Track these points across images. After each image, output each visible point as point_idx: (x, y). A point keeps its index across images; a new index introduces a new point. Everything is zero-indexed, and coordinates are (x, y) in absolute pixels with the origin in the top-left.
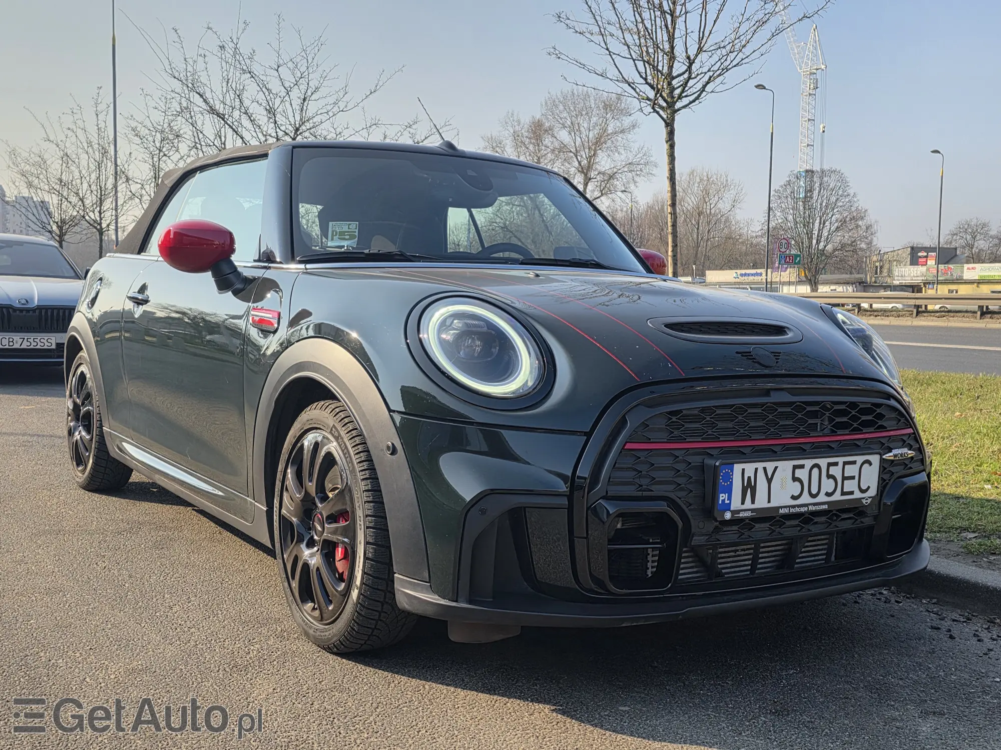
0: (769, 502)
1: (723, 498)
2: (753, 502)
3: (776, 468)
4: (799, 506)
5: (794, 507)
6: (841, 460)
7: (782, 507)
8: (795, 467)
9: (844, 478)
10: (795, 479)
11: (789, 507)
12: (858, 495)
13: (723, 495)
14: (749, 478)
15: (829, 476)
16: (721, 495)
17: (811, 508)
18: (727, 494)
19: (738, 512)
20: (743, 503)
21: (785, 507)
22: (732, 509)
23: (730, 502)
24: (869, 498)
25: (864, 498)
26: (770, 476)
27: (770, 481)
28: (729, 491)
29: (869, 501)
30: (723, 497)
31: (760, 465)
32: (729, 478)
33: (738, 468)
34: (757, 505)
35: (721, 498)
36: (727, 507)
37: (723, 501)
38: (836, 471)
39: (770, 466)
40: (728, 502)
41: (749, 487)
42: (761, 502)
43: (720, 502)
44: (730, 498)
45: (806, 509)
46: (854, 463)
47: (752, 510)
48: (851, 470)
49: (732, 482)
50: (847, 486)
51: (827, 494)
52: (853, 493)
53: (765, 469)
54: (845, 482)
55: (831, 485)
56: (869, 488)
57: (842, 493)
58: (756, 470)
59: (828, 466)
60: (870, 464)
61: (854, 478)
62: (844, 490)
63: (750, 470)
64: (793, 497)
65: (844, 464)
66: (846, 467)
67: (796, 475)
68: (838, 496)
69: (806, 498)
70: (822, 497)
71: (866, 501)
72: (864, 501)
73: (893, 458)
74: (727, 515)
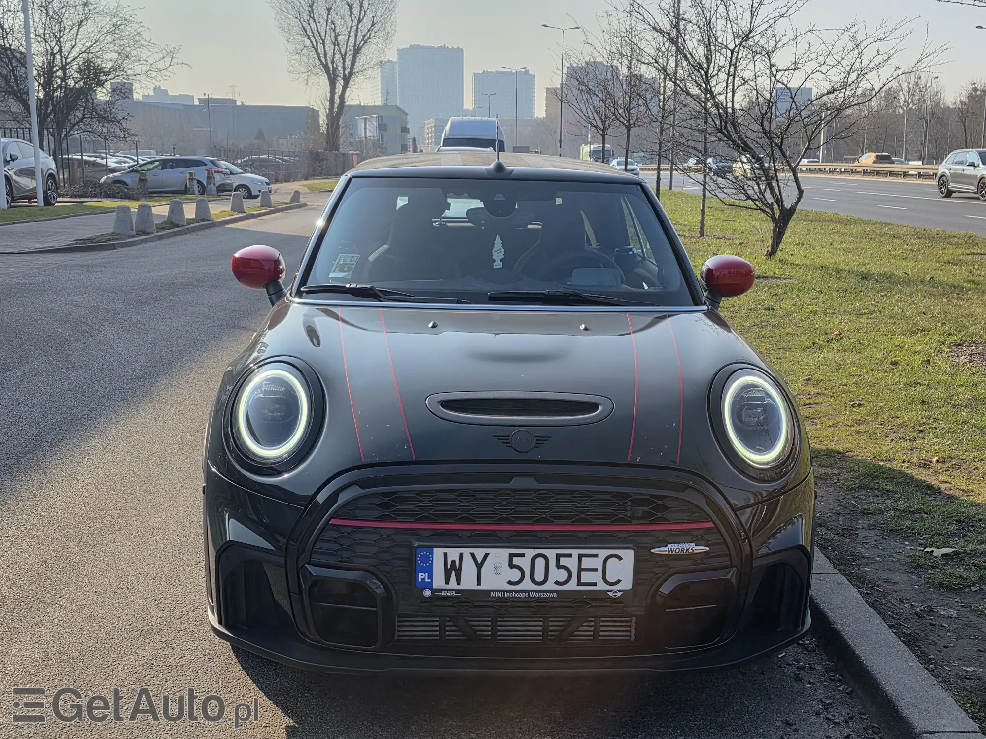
0: (479, 584)
2: (459, 583)
3: (486, 555)
4: (516, 592)
5: (510, 591)
6: (575, 553)
7: (493, 591)
8: (511, 556)
9: (580, 570)
10: (512, 566)
11: (504, 591)
12: (602, 586)
14: (453, 562)
15: (559, 566)
16: (420, 574)
17: (532, 594)
18: (427, 574)
19: (440, 591)
20: (447, 582)
21: (499, 591)
22: (435, 587)
23: (432, 581)
24: (619, 591)
25: (611, 591)
26: (479, 561)
27: (479, 566)
28: (430, 571)
29: (619, 594)
30: (421, 576)
31: (467, 551)
32: (429, 559)
33: (438, 553)
34: (463, 586)
35: (420, 577)
36: (430, 586)
37: (423, 580)
38: (570, 562)
39: (479, 553)
40: (430, 581)
41: (453, 570)
42: (468, 582)
43: (420, 580)
44: (431, 577)
45: (527, 595)
46: (595, 556)
47: (457, 591)
48: (587, 563)
50: (586, 577)
51: (557, 583)
52: (595, 584)
53: (473, 555)
54: (583, 573)
55: (562, 575)
56: (619, 581)
57: (579, 583)
58: (461, 555)
59: (558, 556)
60: (620, 558)
61: (595, 570)
62: (582, 581)
63: (454, 554)
64: (510, 583)
65: (580, 556)
66: (583, 559)
67: (514, 563)
68: (572, 586)
69: (527, 585)
70: (550, 586)
71: (615, 594)
72: (611, 594)
73: (667, 553)
74: (428, 593)
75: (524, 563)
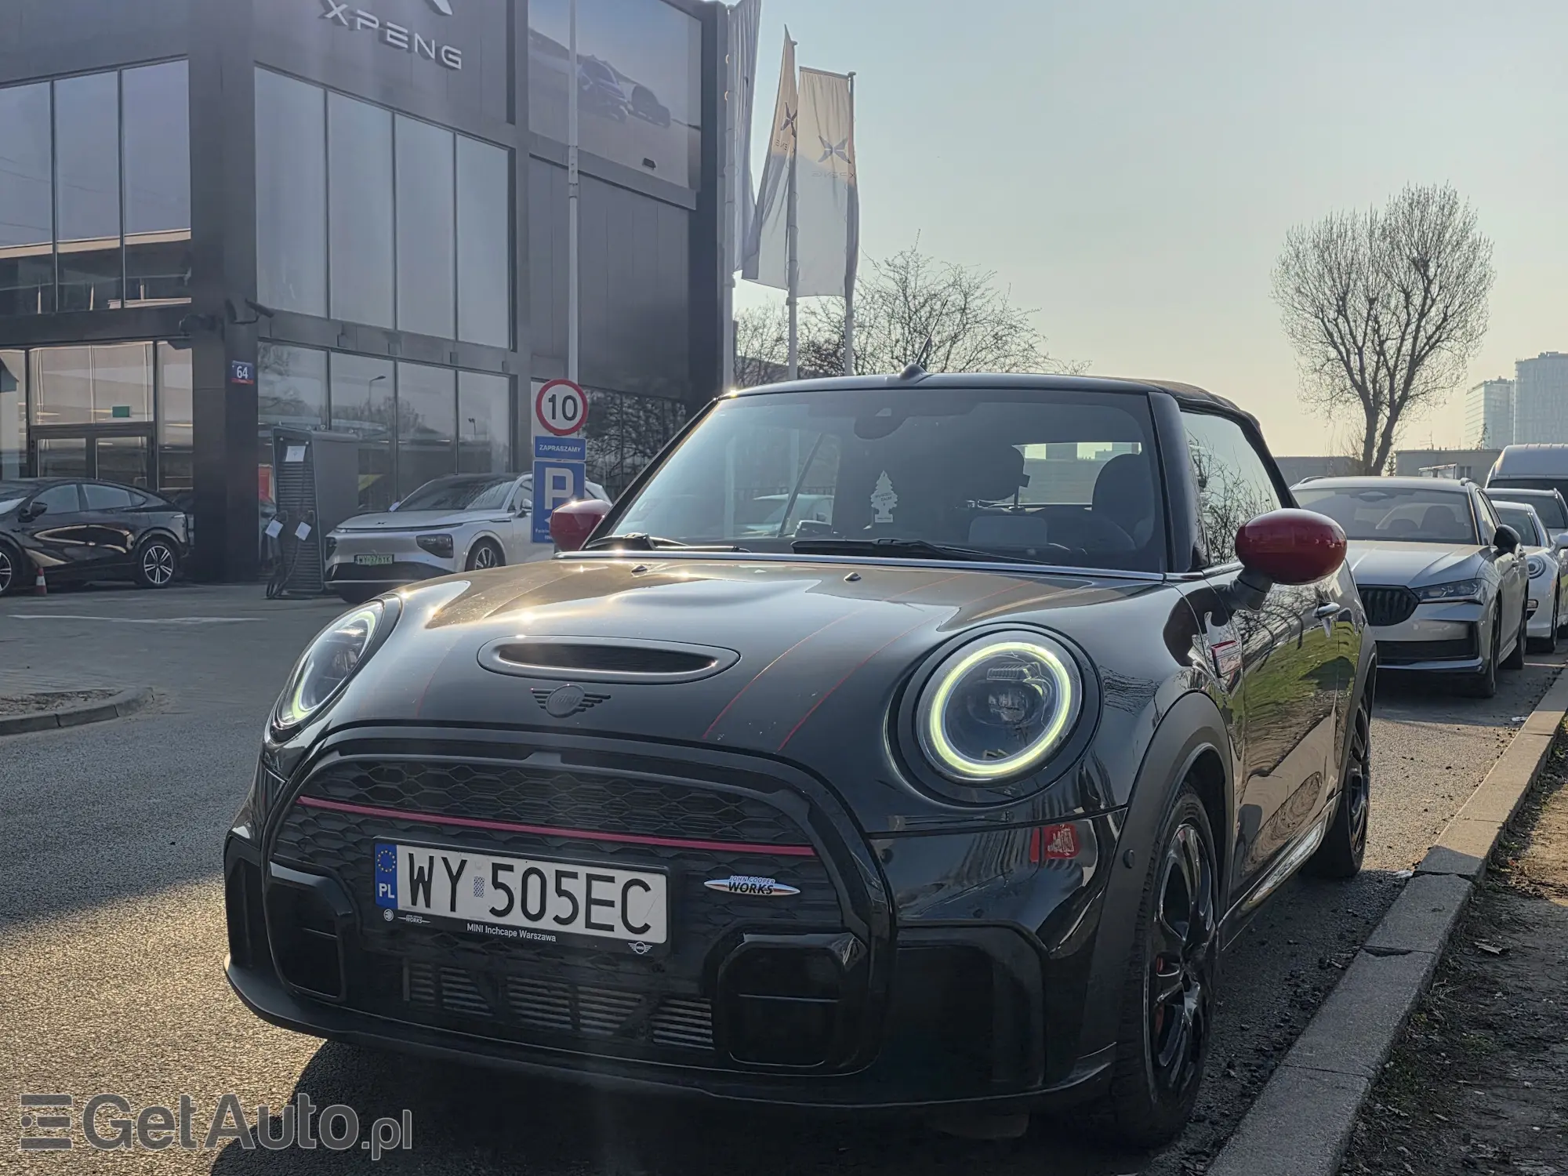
0: (453, 909)
1: (385, 890)
2: (428, 905)
3: (463, 864)
4: (501, 927)
5: (493, 926)
6: (583, 871)
7: (471, 922)
8: (496, 868)
9: (590, 901)
10: (497, 885)
11: (484, 924)
12: (621, 933)
13: (384, 885)
14: (421, 869)
15: (560, 892)
16: (381, 885)
17: (523, 934)
18: (389, 886)
19: (405, 913)
20: (414, 903)
21: (478, 923)
22: (398, 907)
23: (396, 897)
24: (646, 943)
25: (635, 942)
26: (455, 871)
27: (454, 879)
28: (392, 879)
29: (646, 949)
30: (383, 888)
31: (438, 854)
32: (391, 862)
33: (402, 852)
34: (433, 910)
35: (381, 890)
36: (392, 904)
37: (385, 893)
38: (576, 886)
39: (454, 859)
40: (393, 897)
41: (421, 882)
42: (440, 906)
43: (380, 894)
44: (394, 891)
45: (515, 934)
46: (611, 880)
47: (425, 916)
48: (600, 890)
49: (396, 869)
50: (599, 914)
51: (557, 919)
52: (611, 928)
53: (445, 860)
54: (594, 908)
55: (564, 908)
56: (646, 928)
57: (589, 924)
58: (431, 858)
59: (559, 875)
60: (647, 888)
61: (611, 904)
62: (593, 921)
63: (422, 857)
64: (493, 911)
65: (590, 878)
66: (595, 883)
67: (500, 880)
68: (578, 927)
69: (516, 918)
70: (547, 923)
71: (639, 948)
72: (634, 947)
73: (728, 890)
74: (389, 915)
75: (512, 880)
